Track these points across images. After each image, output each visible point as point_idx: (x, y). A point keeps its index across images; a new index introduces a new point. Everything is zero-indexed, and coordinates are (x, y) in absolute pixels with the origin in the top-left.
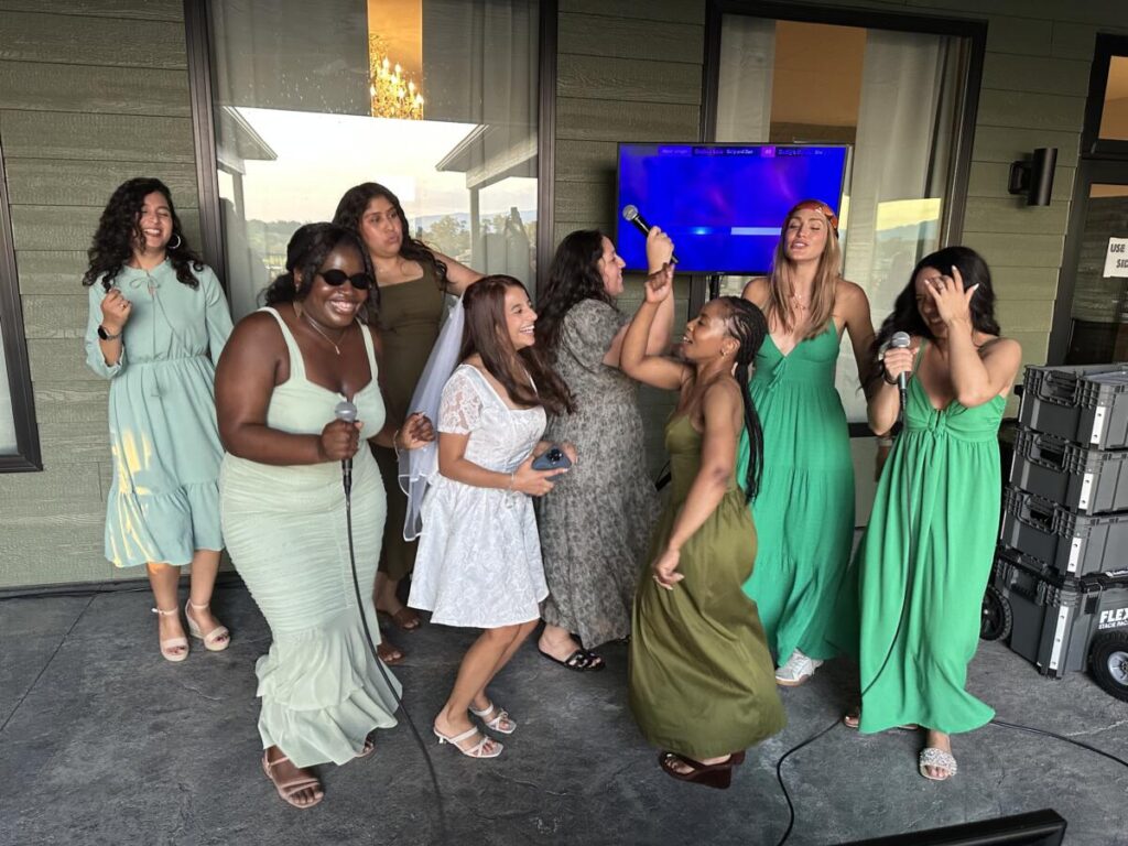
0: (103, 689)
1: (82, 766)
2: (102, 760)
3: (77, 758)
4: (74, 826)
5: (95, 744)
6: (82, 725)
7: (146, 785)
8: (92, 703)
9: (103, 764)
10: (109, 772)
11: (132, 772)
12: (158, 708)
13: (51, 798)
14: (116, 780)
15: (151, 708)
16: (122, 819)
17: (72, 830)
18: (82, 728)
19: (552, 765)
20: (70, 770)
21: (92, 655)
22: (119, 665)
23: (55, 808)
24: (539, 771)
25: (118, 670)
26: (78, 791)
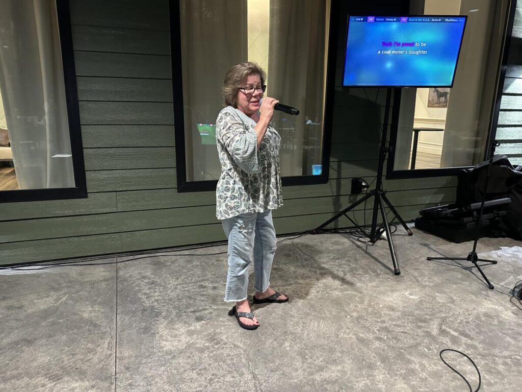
0: (156, 303)
1: (175, 340)
2: (182, 337)
3: (169, 337)
4: (195, 369)
5: (173, 329)
6: (158, 321)
7: (216, 346)
8: (156, 311)
9: (185, 339)
10: (191, 342)
11: (204, 342)
12: (193, 310)
13: (170, 357)
14: (198, 345)
15: (189, 310)
16: (217, 364)
17: (195, 371)
18: (159, 322)
19: (408, 324)
20: (170, 342)
21: (137, 288)
22: (155, 292)
23: (177, 361)
24: (404, 326)
25: (157, 294)
26: (182, 352)
